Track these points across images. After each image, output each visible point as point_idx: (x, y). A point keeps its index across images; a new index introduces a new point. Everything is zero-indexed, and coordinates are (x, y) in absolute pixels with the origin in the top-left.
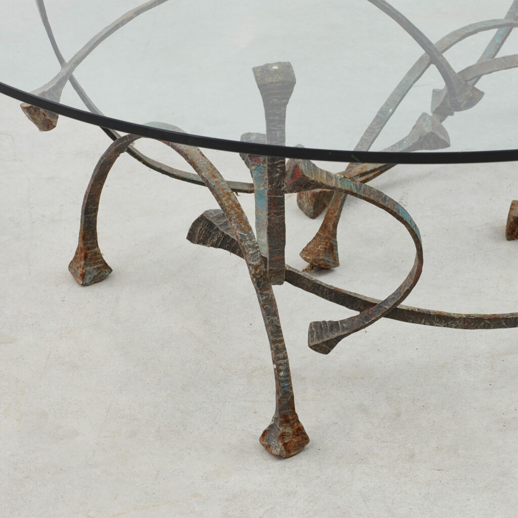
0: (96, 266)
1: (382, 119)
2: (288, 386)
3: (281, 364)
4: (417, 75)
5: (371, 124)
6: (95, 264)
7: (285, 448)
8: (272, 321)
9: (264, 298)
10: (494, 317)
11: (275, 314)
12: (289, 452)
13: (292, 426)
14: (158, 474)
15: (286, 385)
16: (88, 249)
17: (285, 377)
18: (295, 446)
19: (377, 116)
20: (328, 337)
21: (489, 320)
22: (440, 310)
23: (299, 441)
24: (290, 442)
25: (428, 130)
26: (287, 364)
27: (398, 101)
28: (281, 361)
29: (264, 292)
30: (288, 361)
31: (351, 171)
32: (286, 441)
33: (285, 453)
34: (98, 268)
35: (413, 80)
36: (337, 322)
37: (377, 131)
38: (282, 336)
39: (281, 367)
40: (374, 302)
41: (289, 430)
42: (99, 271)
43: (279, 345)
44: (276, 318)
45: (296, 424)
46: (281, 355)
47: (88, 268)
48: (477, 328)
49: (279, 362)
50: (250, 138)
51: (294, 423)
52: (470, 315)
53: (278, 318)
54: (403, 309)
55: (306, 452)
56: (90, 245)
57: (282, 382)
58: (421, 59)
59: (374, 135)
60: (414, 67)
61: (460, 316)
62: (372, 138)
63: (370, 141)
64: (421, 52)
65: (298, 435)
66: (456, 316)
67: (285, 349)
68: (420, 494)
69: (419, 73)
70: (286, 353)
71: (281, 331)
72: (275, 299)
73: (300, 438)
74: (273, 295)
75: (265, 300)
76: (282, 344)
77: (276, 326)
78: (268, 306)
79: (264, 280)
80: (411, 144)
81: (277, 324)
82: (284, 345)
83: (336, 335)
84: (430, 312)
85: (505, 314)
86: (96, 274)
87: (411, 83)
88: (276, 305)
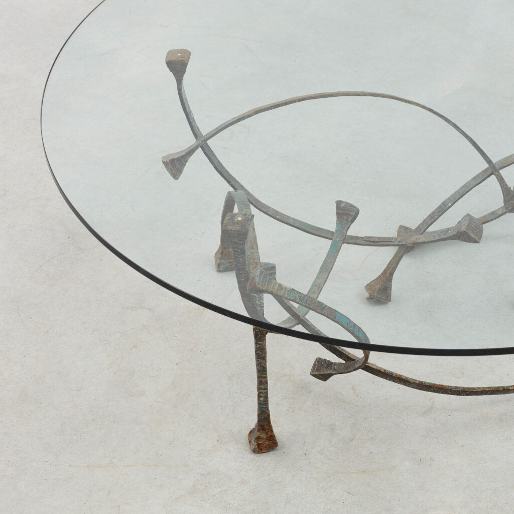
0: (229, 261)
1: (442, 209)
2: (266, 407)
3: (262, 393)
4: (479, 182)
5: (434, 211)
6: (228, 259)
7: (258, 447)
8: (261, 363)
9: (258, 346)
10: (441, 387)
11: (264, 358)
12: (261, 450)
13: (267, 433)
14: (173, 442)
15: (264, 406)
16: (225, 248)
17: (264, 401)
18: (266, 447)
19: (440, 206)
20: (323, 371)
21: (436, 388)
22: (401, 374)
23: (270, 444)
24: (263, 444)
25: (463, 229)
26: (267, 393)
27: (457, 198)
28: (262, 391)
29: (259, 342)
30: (268, 391)
31: (409, 238)
32: (260, 443)
33: (258, 450)
34: (230, 262)
35: (474, 184)
36: (332, 363)
37: (436, 217)
38: (266, 374)
39: (261, 395)
40: (353, 358)
41: (264, 436)
42: (231, 264)
43: (263, 379)
44: (264, 361)
45: (269, 433)
46: (263, 387)
47: (223, 261)
48: (428, 391)
49: (260, 391)
50: (340, 204)
51: (268, 432)
52: (422, 382)
53: (266, 362)
54: (373, 368)
55: (275, 452)
56: (227, 246)
57: (261, 404)
58: (486, 170)
59: (433, 220)
60: (479, 174)
61: (414, 381)
62: (431, 222)
63: (429, 224)
64: (486, 165)
65: (270, 440)
66: (411, 381)
67: (267, 383)
68: (324, 508)
69: (480, 181)
70: (267, 386)
71: (266, 371)
72: (265, 349)
73: (271, 442)
74: (265, 345)
75: (258, 348)
76: (265, 379)
77: (263, 367)
78: (259, 352)
79: (261, 333)
80: (451, 235)
81: (264, 365)
82: (267, 380)
83: (329, 372)
84: (392, 374)
85: (450, 387)
86: (228, 266)
87: (471, 186)
88: (266, 353)
